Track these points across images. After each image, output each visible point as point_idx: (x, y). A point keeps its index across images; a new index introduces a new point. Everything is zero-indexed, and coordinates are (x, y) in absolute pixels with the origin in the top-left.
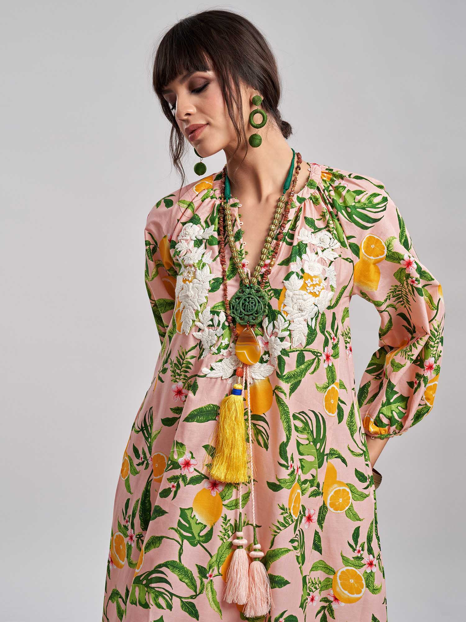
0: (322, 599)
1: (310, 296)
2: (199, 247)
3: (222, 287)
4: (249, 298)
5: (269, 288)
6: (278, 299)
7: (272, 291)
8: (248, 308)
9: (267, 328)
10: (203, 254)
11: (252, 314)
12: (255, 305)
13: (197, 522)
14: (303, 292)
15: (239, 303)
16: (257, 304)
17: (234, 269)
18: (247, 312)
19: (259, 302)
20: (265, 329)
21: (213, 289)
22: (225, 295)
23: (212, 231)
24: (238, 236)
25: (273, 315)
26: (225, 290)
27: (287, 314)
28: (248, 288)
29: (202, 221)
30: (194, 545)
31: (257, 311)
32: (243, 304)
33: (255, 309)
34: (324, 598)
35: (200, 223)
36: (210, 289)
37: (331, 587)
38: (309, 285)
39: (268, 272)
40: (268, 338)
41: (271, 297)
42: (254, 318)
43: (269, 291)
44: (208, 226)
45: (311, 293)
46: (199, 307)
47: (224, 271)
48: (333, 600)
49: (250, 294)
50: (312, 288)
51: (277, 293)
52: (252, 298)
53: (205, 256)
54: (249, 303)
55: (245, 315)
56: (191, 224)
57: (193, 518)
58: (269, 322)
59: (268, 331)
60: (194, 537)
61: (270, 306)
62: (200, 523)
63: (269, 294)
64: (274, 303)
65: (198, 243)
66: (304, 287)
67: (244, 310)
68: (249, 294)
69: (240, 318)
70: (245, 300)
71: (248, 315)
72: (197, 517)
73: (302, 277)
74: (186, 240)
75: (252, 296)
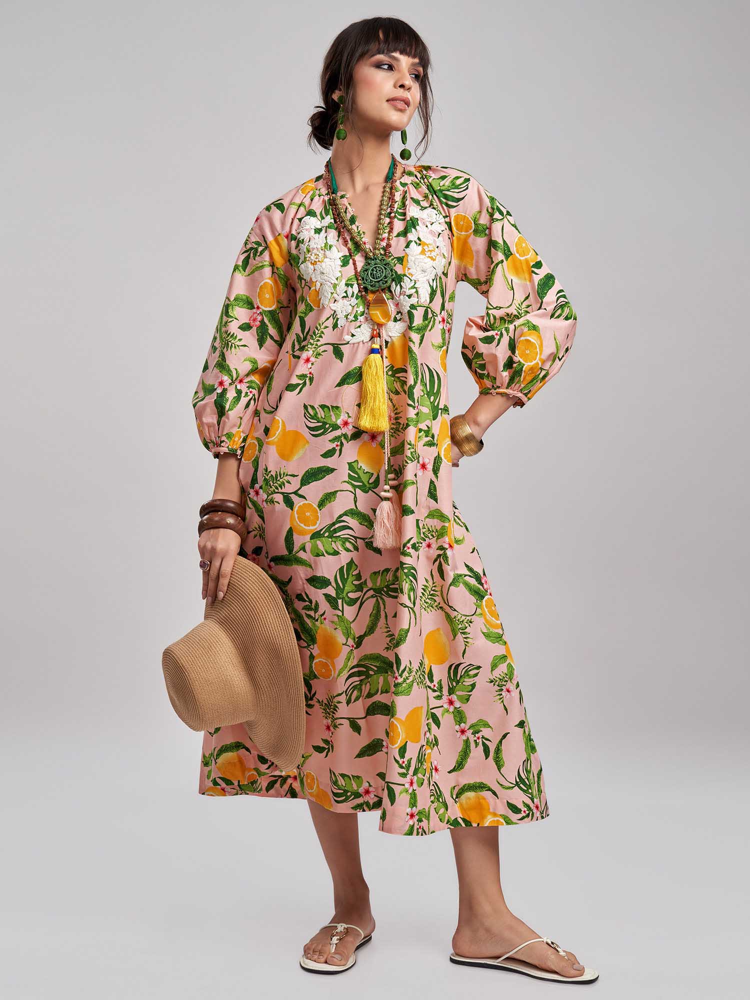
0: (439, 547)
1: (429, 259)
2: (319, 233)
3: (351, 261)
4: (376, 268)
5: (392, 257)
6: (402, 265)
7: (395, 259)
8: (377, 276)
9: (395, 291)
10: (326, 237)
11: (381, 280)
12: (383, 272)
13: (365, 472)
14: (422, 257)
15: (368, 274)
16: (384, 271)
17: (358, 246)
18: (377, 279)
19: (385, 269)
20: (394, 292)
21: (345, 263)
22: (355, 268)
23: (329, 219)
24: (353, 220)
25: (398, 279)
26: (354, 264)
27: (412, 275)
28: (373, 260)
29: (318, 214)
30: (367, 492)
31: (385, 276)
32: (371, 274)
33: (384, 275)
34: (440, 546)
35: (316, 216)
36: (342, 264)
37: (447, 535)
38: (426, 250)
39: (389, 246)
40: (397, 299)
41: (396, 264)
42: (384, 282)
43: (393, 259)
44: (323, 218)
45: (429, 257)
46: (336, 280)
47: (349, 250)
48: (447, 547)
49: (377, 264)
50: (429, 253)
51: (400, 260)
52: (379, 267)
53: (328, 238)
54: (376, 271)
55: (375, 282)
56: (309, 217)
57: (360, 469)
58: (396, 285)
59: (396, 293)
60: (364, 485)
61: (396, 272)
62: (367, 472)
63: (393, 262)
64: (399, 269)
65: (318, 231)
66: (423, 252)
67: (374, 278)
68: (375, 264)
69: (371, 286)
70: (372, 270)
71: (378, 282)
72: (363, 467)
73: (420, 244)
74: (307, 230)
75: (379, 265)
